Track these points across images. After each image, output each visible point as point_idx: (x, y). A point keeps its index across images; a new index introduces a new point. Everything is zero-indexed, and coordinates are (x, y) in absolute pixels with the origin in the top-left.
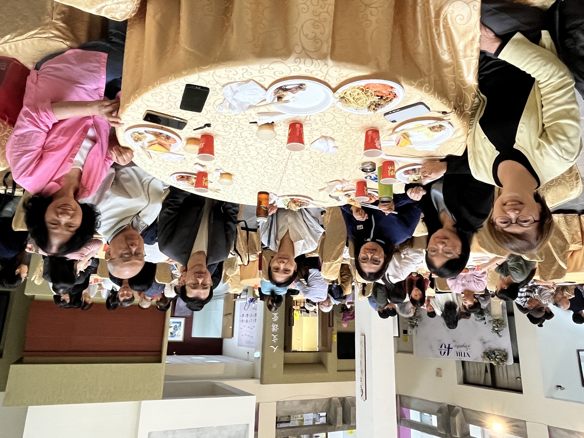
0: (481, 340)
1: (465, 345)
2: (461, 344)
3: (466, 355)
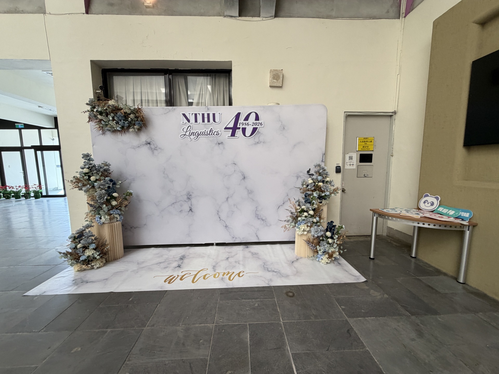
0: (156, 149)
1: (192, 137)
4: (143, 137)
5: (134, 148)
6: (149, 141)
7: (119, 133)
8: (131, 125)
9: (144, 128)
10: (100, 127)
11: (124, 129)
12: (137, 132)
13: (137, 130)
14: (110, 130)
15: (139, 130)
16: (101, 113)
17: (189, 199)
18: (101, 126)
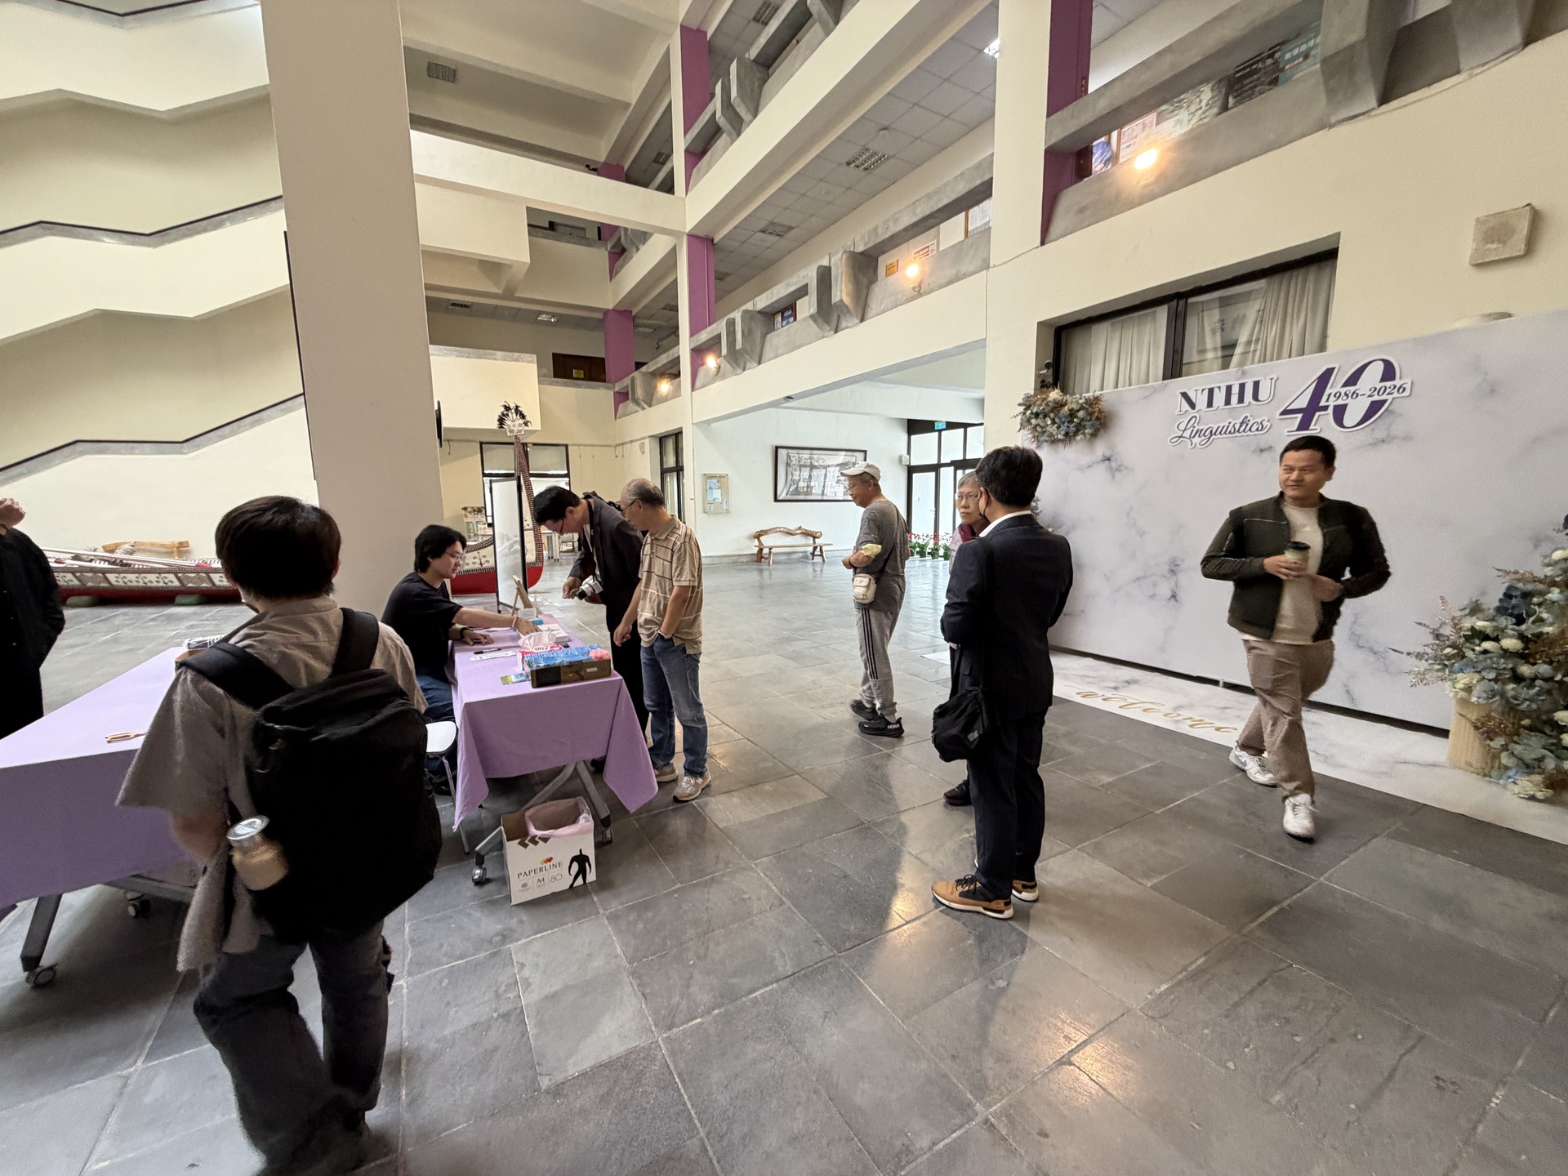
0: (1118, 469)
1: (1197, 440)
2: (1221, 442)
3: (1201, 401)
4: (1100, 448)
5: (1081, 469)
6: (1108, 454)
7: (1060, 444)
8: (1079, 428)
9: (1102, 431)
10: (1034, 437)
11: (1069, 437)
12: (1089, 440)
13: (1088, 437)
14: (1047, 441)
15: (1094, 435)
16: (1037, 415)
17: (1172, 571)
18: (1036, 434)
